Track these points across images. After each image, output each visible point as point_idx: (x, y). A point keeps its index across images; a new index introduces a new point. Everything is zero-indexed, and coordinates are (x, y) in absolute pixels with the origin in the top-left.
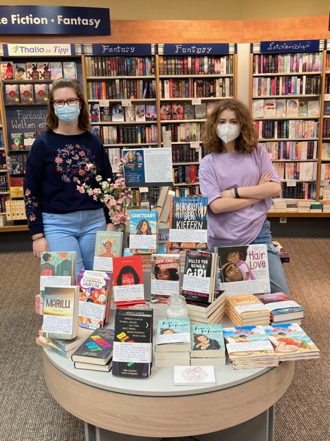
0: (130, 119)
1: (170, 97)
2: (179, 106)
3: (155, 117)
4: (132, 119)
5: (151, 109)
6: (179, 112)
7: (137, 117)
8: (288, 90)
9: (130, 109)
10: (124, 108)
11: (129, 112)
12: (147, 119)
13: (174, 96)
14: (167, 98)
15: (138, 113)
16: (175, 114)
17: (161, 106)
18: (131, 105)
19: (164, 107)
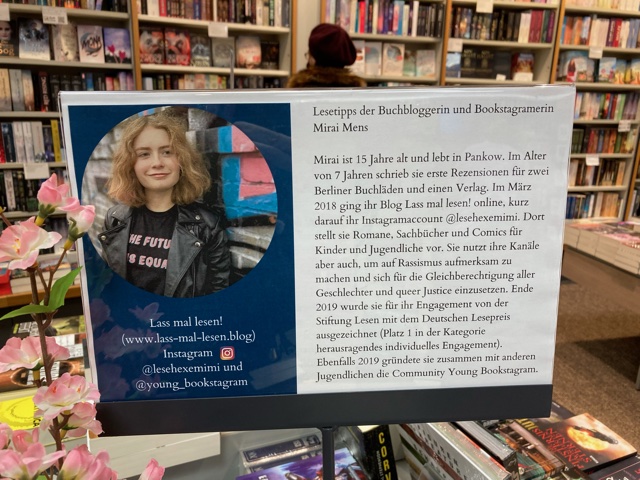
0: (65, 55)
1: (161, 14)
2: (182, 37)
3: (128, 55)
4: (71, 56)
5: (117, 37)
6: (180, 50)
7: (83, 53)
8: (388, 25)
9: (64, 32)
10: (48, 27)
11: (63, 41)
12: (107, 58)
13: (168, 13)
14: (154, 14)
15: (85, 44)
16: (171, 52)
17: (141, 32)
18: (66, 22)
19: (146, 36)
